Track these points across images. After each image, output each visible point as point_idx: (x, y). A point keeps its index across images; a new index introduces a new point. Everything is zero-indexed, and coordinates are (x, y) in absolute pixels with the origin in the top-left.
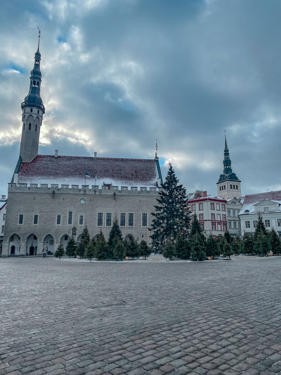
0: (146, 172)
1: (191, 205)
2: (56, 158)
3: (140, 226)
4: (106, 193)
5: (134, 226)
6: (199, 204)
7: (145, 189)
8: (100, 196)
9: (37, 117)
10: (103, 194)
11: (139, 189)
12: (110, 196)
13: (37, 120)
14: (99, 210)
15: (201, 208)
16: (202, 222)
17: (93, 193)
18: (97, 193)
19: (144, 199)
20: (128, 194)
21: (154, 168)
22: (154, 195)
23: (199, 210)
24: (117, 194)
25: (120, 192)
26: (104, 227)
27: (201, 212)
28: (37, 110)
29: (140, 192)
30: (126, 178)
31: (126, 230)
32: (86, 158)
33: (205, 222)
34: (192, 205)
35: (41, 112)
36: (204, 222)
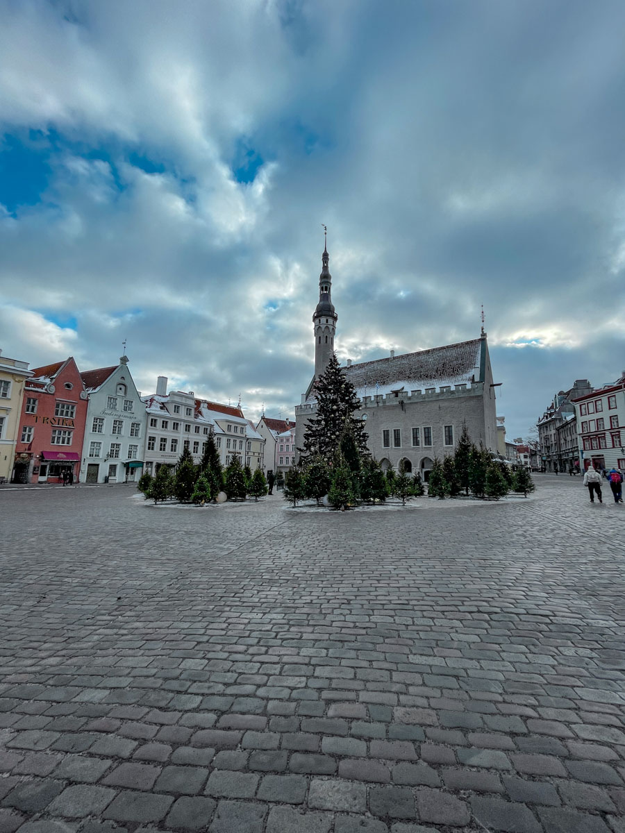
0: (460, 361)
1: (594, 400)
2: (348, 368)
3: (442, 445)
4: (391, 403)
5: (432, 446)
6: (609, 398)
7: (447, 388)
8: (385, 407)
9: (327, 327)
10: (387, 404)
11: (438, 391)
12: (396, 406)
13: (327, 330)
14: (384, 427)
15: (613, 405)
16: (616, 430)
17: (376, 405)
18: (381, 404)
19: (446, 404)
20: (421, 400)
21: (476, 353)
22: (462, 396)
23: (610, 409)
24: (405, 402)
25: (410, 398)
26: (392, 448)
27: (613, 412)
28: (325, 319)
29: (438, 395)
30: (427, 377)
31: (420, 452)
32: (381, 360)
33: (622, 430)
34: (596, 401)
35: (330, 321)
36: (619, 432)
